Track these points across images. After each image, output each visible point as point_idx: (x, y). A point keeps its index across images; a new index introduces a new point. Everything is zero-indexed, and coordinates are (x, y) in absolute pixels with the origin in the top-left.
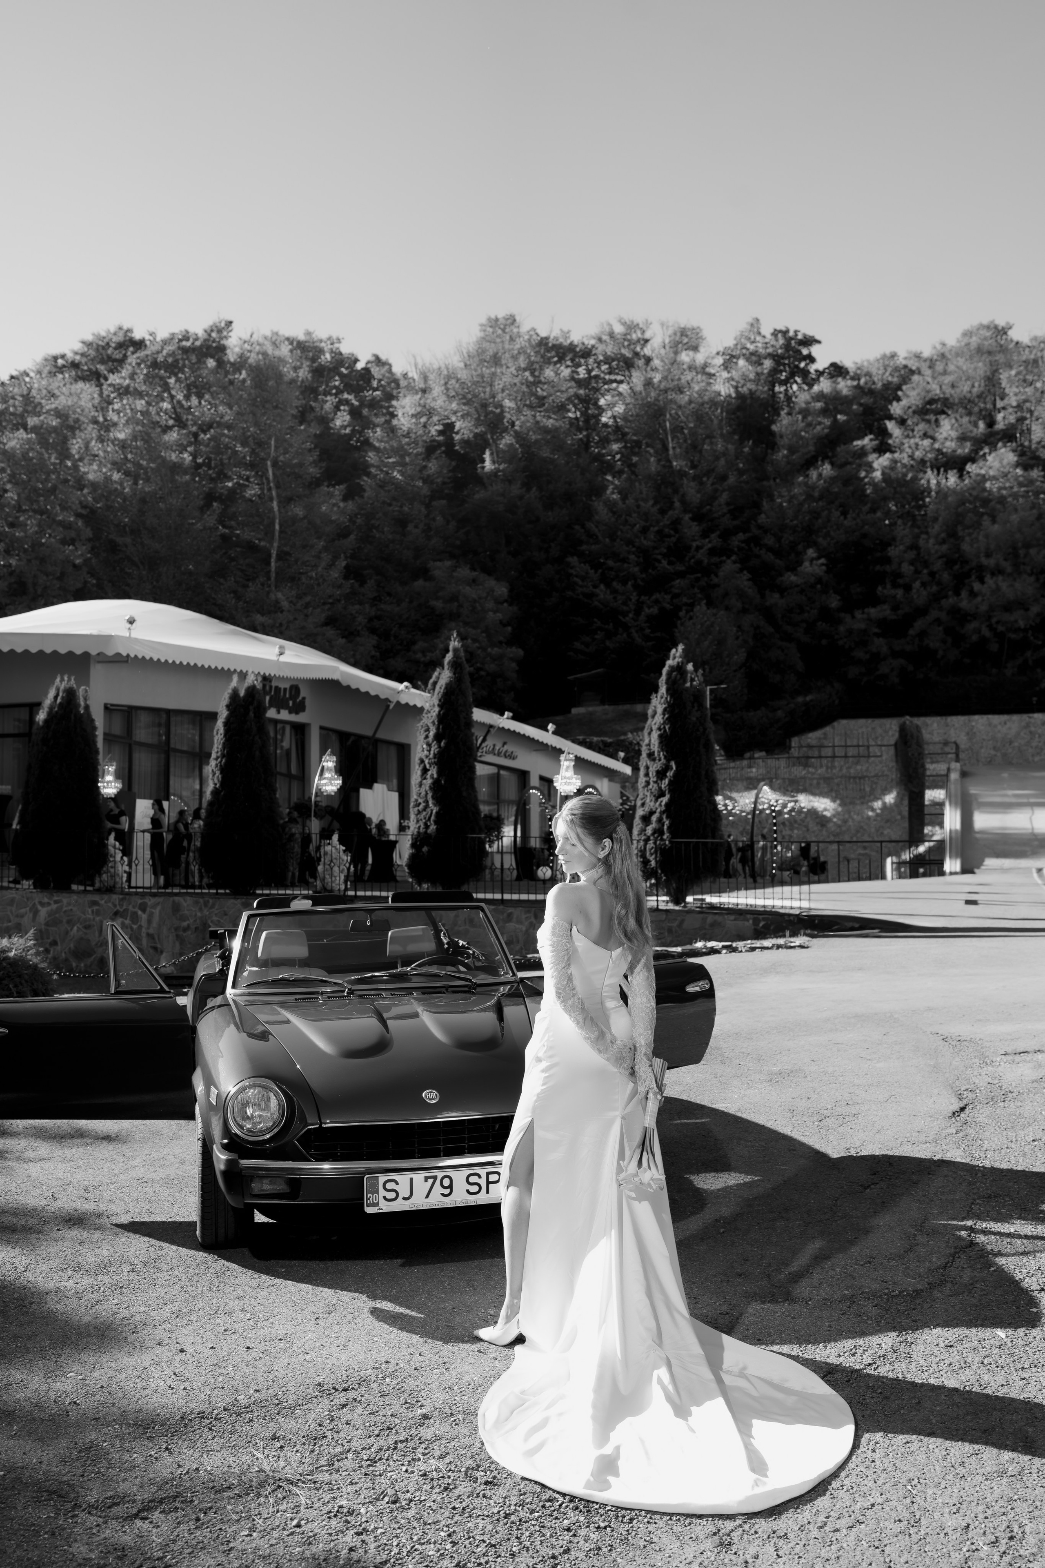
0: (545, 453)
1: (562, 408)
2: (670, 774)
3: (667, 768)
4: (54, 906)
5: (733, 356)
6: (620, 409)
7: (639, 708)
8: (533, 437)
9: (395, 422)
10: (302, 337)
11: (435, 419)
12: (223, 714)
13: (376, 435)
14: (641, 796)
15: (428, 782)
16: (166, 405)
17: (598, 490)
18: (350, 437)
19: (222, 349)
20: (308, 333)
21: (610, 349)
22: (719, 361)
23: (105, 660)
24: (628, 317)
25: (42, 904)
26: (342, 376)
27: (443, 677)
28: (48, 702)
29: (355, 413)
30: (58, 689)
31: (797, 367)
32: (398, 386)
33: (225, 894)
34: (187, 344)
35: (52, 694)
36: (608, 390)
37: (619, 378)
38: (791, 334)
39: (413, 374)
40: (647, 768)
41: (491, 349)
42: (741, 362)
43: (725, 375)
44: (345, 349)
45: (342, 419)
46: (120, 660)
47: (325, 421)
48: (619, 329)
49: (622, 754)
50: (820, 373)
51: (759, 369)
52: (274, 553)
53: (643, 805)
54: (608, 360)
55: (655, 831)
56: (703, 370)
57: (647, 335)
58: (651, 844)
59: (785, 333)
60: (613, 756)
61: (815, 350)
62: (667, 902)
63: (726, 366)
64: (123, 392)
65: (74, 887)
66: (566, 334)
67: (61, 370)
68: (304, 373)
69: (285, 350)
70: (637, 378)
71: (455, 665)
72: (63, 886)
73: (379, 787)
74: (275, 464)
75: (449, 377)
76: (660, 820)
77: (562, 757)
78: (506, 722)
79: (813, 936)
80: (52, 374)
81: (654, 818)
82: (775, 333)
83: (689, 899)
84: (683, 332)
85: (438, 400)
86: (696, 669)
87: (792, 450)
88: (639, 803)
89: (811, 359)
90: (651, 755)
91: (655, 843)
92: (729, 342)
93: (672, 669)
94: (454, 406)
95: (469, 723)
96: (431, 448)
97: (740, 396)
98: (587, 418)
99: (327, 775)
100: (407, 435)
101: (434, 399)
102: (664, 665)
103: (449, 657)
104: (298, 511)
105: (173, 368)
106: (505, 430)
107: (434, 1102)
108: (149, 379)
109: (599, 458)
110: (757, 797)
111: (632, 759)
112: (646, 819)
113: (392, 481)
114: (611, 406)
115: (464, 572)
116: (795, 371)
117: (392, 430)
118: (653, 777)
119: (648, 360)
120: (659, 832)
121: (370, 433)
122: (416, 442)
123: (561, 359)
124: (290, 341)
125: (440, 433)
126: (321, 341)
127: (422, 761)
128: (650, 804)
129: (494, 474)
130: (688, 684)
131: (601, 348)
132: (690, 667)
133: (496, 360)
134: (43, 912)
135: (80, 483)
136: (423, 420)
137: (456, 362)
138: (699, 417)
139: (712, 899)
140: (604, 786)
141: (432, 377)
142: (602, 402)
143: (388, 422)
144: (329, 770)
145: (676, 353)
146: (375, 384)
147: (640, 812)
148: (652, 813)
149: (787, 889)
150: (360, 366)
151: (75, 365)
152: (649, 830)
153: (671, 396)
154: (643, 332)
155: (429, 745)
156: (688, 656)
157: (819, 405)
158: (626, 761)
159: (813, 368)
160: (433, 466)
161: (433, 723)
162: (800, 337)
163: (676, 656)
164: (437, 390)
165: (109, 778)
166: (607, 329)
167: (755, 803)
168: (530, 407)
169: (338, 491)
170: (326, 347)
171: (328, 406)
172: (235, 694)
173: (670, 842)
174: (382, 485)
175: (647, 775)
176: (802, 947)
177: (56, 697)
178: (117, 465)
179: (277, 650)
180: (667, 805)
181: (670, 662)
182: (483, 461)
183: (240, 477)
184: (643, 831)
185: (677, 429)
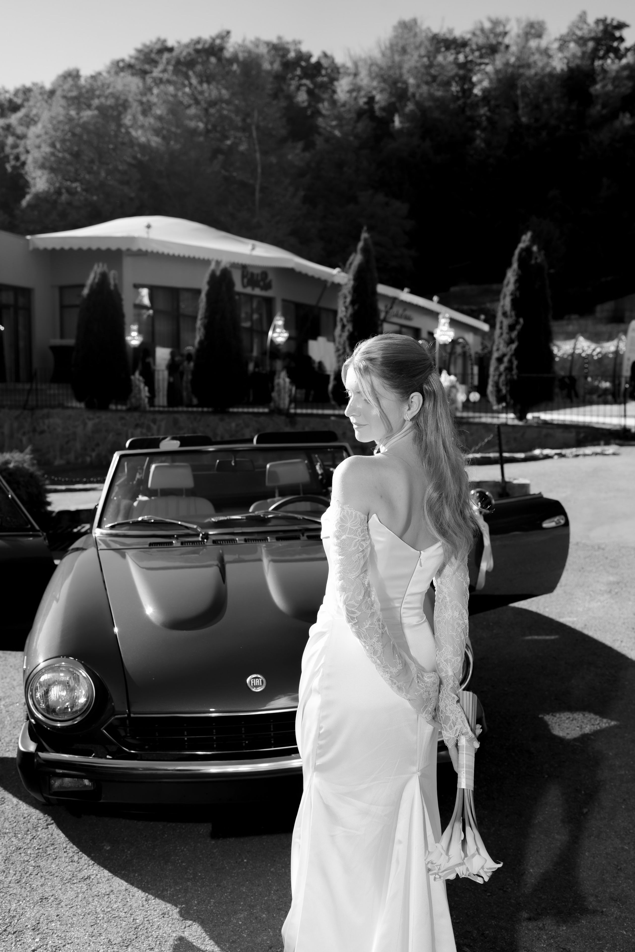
0: (436, 114)
1: (448, 84)
2: (518, 327)
3: (517, 322)
4: (97, 420)
5: (565, 42)
6: (486, 84)
7: (495, 287)
8: (428, 104)
9: (336, 97)
10: (275, 40)
11: (362, 93)
12: (205, 288)
13: (324, 107)
14: (496, 343)
15: (346, 334)
16: (187, 90)
17: (471, 140)
18: (305, 109)
19: (221, 49)
20: (279, 38)
21: (481, 40)
22: (556, 45)
23: (130, 253)
24: (493, 16)
25: (90, 419)
26: (302, 67)
27: (357, 259)
28: (89, 282)
29: (310, 92)
30: (96, 273)
31: (611, 46)
32: (338, 73)
33: (208, 412)
34: (199, 47)
35: (92, 276)
36: (479, 71)
37: (486, 61)
38: (609, 21)
39: (349, 64)
40: (501, 323)
41: (401, 43)
42: (572, 45)
43: (560, 55)
44: (304, 48)
45: (302, 97)
46: (142, 254)
47: (290, 98)
48: (487, 25)
49: (482, 317)
50: (627, 50)
51: (584, 49)
52: (258, 187)
53: (498, 350)
54: (479, 49)
55: (506, 369)
56: (546, 53)
57: (508, 28)
58: (503, 378)
59: (604, 21)
60: (477, 317)
61: (625, 33)
62: (513, 419)
63: (561, 49)
64: (159, 82)
65: (113, 407)
66: (451, 31)
67: (122, 69)
68: (277, 66)
69: (263, 50)
70: (499, 60)
71: (365, 251)
72: (104, 407)
73: (321, 340)
74: (258, 128)
75: (371, 65)
76: (510, 361)
77: (440, 316)
78: (405, 296)
79: (621, 445)
80: (117, 73)
81: (506, 359)
82: (598, 22)
83: (530, 416)
84: (531, 25)
85: (364, 80)
86: (539, 250)
87: (604, 106)
88: (495, 348)
89: (621, 39)
90: (505, 314)
91: (506, 376)
92: (564, 30)
93: (523, 250)
94: (375, 83)
95: (374, 292)
96: (360, 114)
97: (571, 70)
98: (463, 91)
99: (278, 330)
100: (344, 105)
101: (362, 80)
102: (515, 247)
103: (361, 245)
104: (273, 159)
105: (190, 63)
106: (409, 100)
107: (259, 690)
108: (176, 71)
109: (471, 119)
110: (575, 345)
111: (490, 320)
112: (500, 360)
113: (335, 137)
114: (480, 81)
115: (381, 198)
116: (610, 49)
117: (334, 103)
118: (505, 329)
119: (507, 47)
120: (509, 369)
121: (320, 106)
122: (349, 111)
123: (448, 48)
124: (268, 44)
125: (366, 103)
126: (288, 43)
127: (341, 320)
128: (503, 349)
129: (401, 131)
130: (533, 262)
131: (474, 40)
132: (535, 248)
133: (404, 51)
134: (90, 424)
135: (132, 142)
136: (354, 94)
137: (377, 54)
138: (541, 85)
139: (545, 416)
140: (470, 338)
141: (360, 64)
142: (475, 79)
143: (332, 97)
144: (279, 327)
145: (527, 40)
146: (323, 72)
147: (496, 355)
148: (504, 355)
149: (595, 408)
150: (314, 60)
151: (130, 66)
152: (502, 368)
153: (521, 71)
154: (504, 26)
155: (346, 308)
156: (533, 240)
157: (625, 73)
158: (486, 321)
159: (623, 46)
160: (360, 126)
161: (349, 292)
162: (615, 23)
163: (526, 239)
164: (363, 73)
165: (134, 334)
166: (479, 26)
167: (574, 349)
168: (427, 83)
169: (300, 145)
170: (292, 47)
171: (293, 88)
172: (213, 275)
173: (518, 376)
174: (327, 140)
175: (501, 328)
176: (614, 454)
177: (94, 278)
178: (157, 132)
179: (250, 247)
180: (516, 350)
181: (521, 245)
182: (393, 122)
183: (235, 138)
184: (497, 368)
185: (525, 94)
